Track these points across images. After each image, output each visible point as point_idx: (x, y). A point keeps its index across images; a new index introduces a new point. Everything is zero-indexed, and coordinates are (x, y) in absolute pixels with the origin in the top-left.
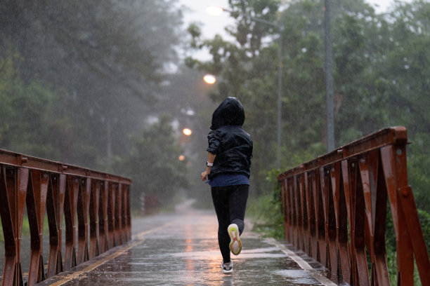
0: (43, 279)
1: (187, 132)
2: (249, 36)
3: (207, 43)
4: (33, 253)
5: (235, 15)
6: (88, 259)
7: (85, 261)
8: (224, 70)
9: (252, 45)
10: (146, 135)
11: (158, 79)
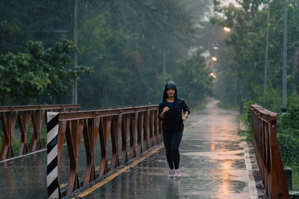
0: (107, 172)
1: (214, 59)
2: (251, 5)
3: (225, 8)
4: (102, 158)
6: (135, 156)
7: (133, 158)
8: (235, 26)
9: (252, 10)
10: (187, 62)
11: (193, 31)
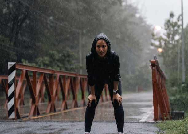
5: (166, 29)
9: (172, 39)
